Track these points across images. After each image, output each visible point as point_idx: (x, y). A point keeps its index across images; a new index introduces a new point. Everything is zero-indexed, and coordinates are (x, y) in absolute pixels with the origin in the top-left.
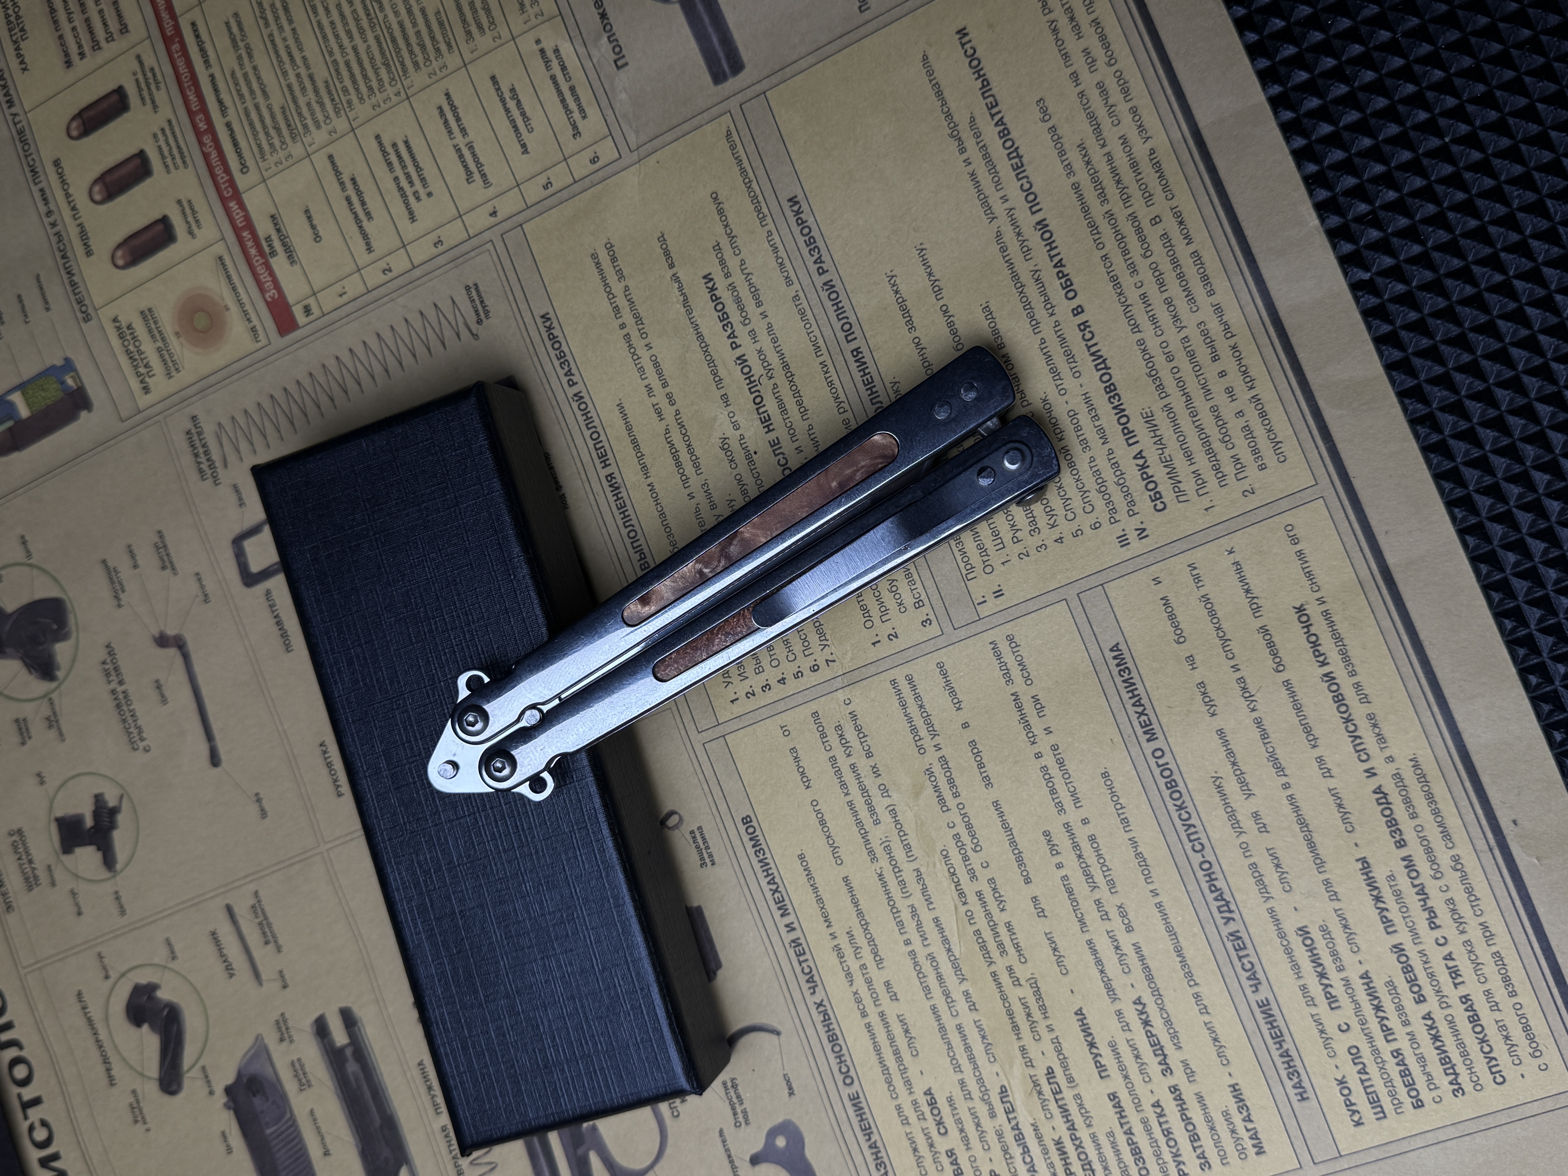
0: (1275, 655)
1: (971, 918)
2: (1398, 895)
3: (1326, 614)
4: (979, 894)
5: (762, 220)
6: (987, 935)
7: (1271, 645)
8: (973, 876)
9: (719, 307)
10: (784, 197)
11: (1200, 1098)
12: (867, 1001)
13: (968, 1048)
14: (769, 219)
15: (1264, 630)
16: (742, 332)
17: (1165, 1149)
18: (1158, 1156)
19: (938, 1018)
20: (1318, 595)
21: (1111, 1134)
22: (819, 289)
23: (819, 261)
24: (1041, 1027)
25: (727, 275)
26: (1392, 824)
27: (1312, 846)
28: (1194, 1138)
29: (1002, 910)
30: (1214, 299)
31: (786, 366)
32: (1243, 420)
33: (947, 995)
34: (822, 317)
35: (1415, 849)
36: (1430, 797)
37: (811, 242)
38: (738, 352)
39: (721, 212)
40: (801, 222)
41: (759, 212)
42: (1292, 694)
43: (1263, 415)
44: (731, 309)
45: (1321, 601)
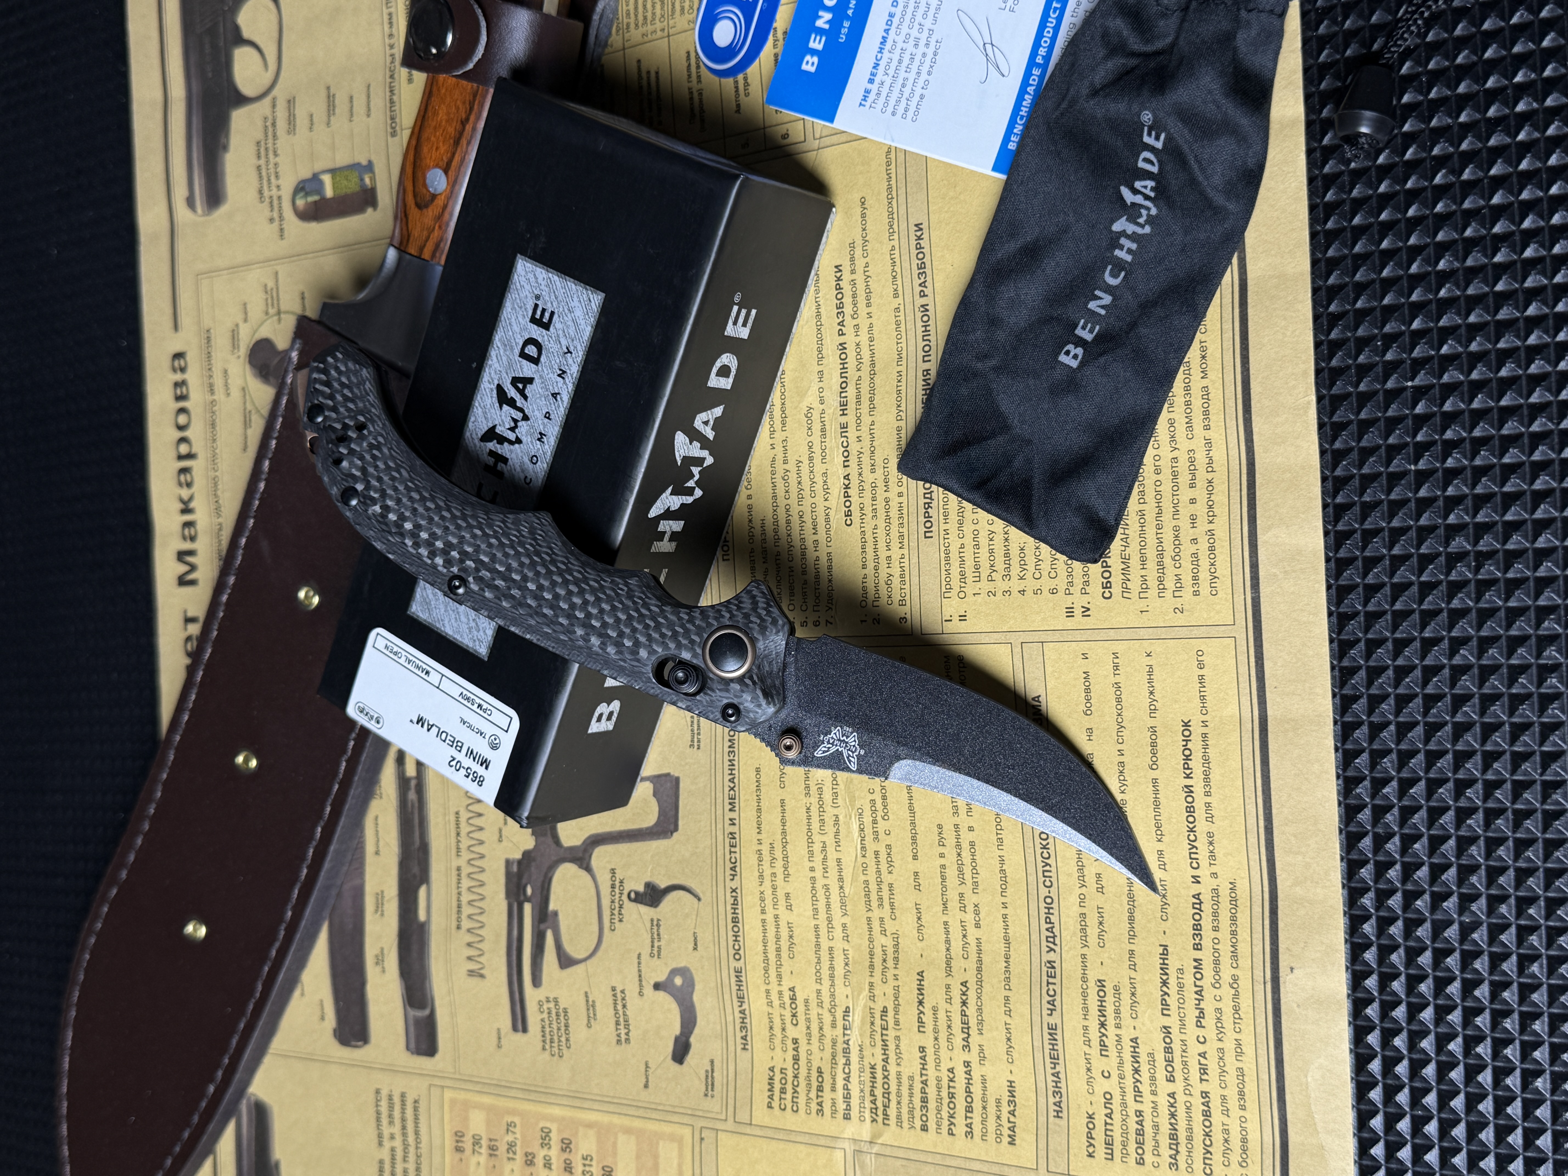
0: (1154, 754)
1: (865, 869)
2: (1181, 986)
3: (1205, 736)
4: (877, 853)
5: (891, 234)
6: (873, 887)
7: (1154, 744)
8: (876, 838)
9: (840, 296)
10: (913, 221)
11: (984, 1081)
12: (769, 902)
13: (832, 968)
14: (896, 236)
15: (1153, 730)
16: (849, 322)
17: (945, 1108)
18: (939, 1111)
19: (817, 936)
20: (1204, 718)
21: (911, 1078)
22: (917, 309)
23: (923, 285)
24: (890, 975)
25: (853, 272)
26: (1197, 927)
27: (1131, 919)
28: (969, 1109)
29: (890, 873)
30: (1208, 434)
31: (873, 364)
32: (1196, 547)
33: (830, 920)
34: (911, 334)
35: (1206, 956)
36: (1234, 919)
37: (922, 267)
38: (842, 339)
39: (863, 216)
40: (919, 247)
41: (891, 227)
42: (1156, 792)
43: (1212, 549)
44: (847, 300)
45: (1205, 724)
